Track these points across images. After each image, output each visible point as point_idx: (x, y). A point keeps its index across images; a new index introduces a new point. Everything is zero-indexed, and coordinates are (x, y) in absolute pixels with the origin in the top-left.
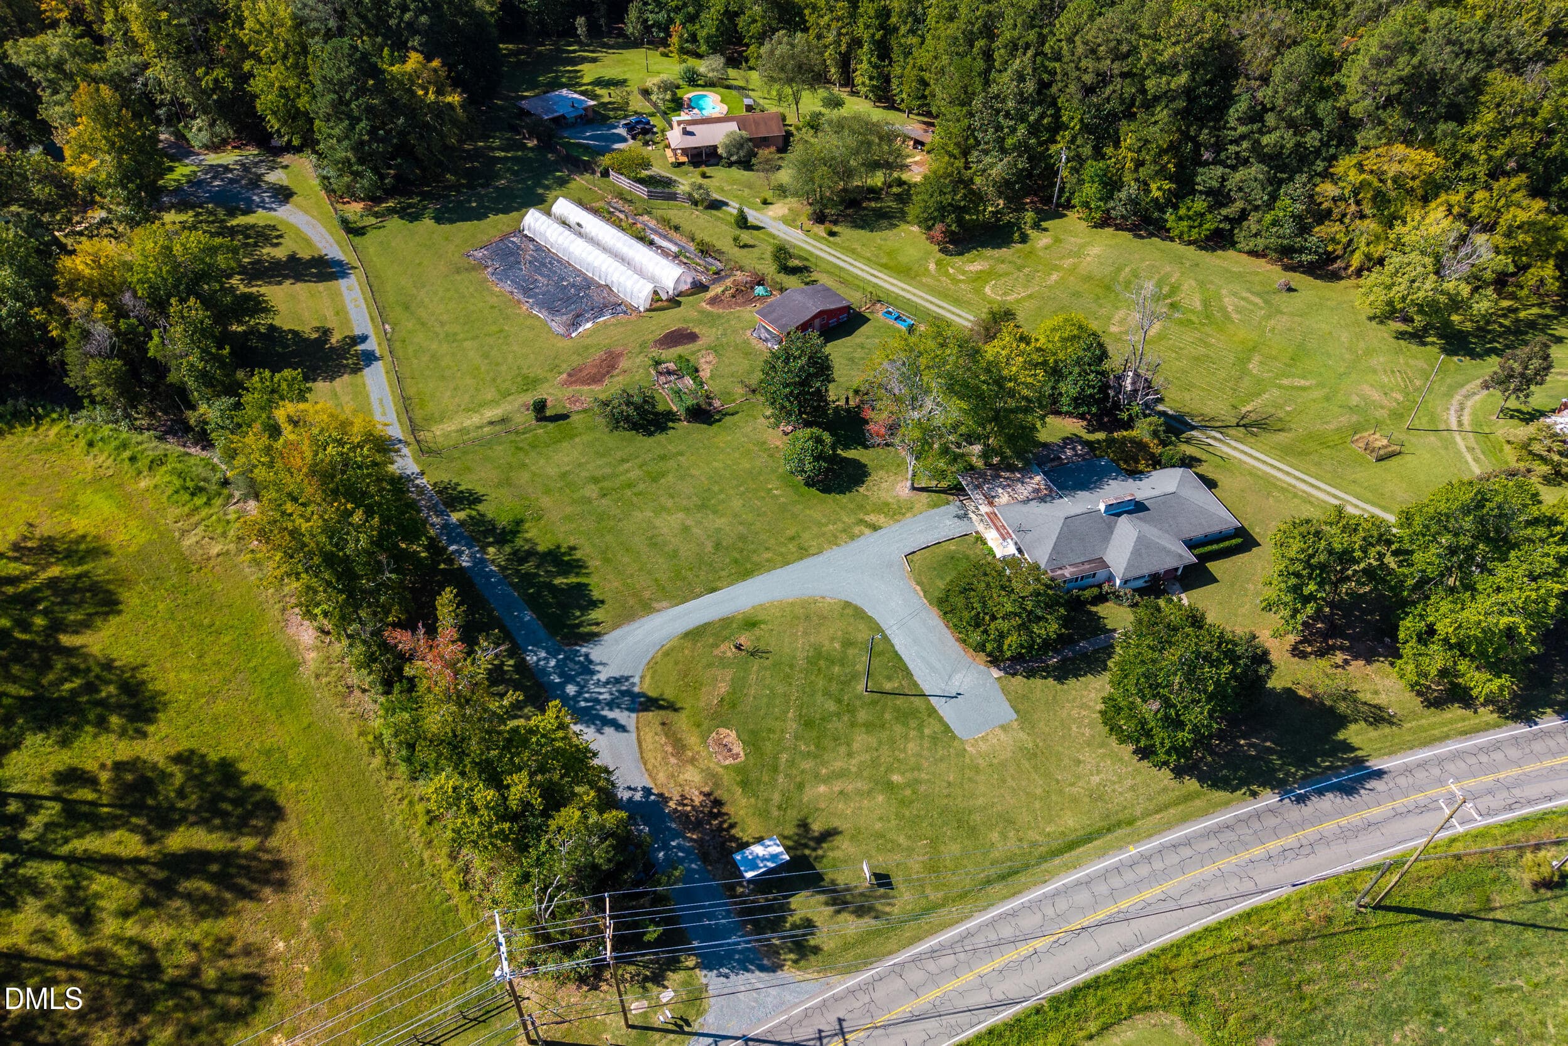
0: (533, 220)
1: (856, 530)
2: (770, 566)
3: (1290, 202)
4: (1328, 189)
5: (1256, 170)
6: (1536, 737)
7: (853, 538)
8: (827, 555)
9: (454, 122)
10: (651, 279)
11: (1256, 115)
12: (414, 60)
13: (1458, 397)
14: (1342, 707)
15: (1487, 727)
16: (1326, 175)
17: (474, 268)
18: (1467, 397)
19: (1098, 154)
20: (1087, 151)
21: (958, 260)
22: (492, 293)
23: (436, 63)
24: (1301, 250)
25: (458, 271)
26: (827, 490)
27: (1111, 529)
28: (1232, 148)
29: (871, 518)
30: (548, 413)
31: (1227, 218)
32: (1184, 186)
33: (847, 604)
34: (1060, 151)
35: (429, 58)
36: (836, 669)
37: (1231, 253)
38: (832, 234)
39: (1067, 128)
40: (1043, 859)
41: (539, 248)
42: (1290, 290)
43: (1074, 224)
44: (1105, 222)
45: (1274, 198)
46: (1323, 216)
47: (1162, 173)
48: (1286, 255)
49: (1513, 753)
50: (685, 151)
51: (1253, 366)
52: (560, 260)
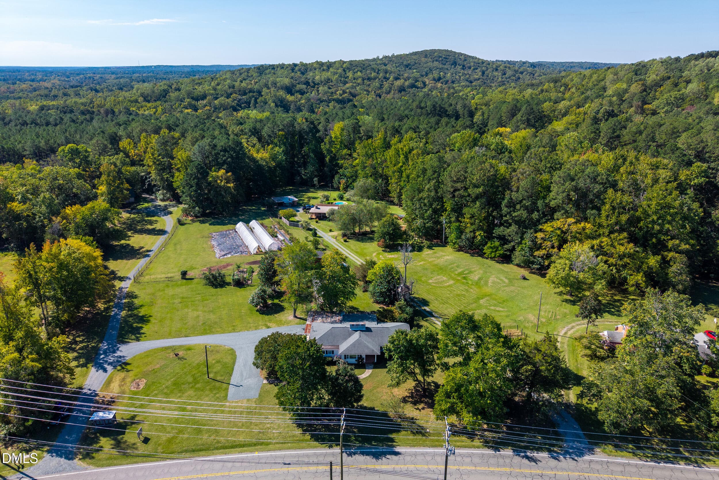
0: (240, 226)
2: (217, 332)
3: (527, 241)
4: (540, 235)
5: (514, 228)
6: (494, 456)
7: (256, 329)
8: (241, 333)
11: (512, 205)
12: (222, 172)
13: (573, 324)
14: (405, 424)
15: (474, 447)
16: (541, 230)
17: (209, 237)
18: (577, 325)
19: (457, 220)
20: (453, 219)
21: (386, 254)
23: (229, 174)
24: (533, 263)
25: (202, 237)
26: (262, 314)
27: (349, 335)
28: (505, 218)
29: (271, 325)
30: (187, 277)
31: (508, 250)
32: (489, 236)
33: (231, 349)
34: (443, 219)
35: (227, 172)
37: (511, 266)
38: (345, 241)
39: (446, 210)
40: (217, 448)
42: (524, 278)
43: (449, 249)
44: (460, 249)
45: (522, 238)
46: (539, 247)
47: (480, 228)
48: (527, 264)
49: (476, 460)
50: (316, 214)
52: (239, 238)
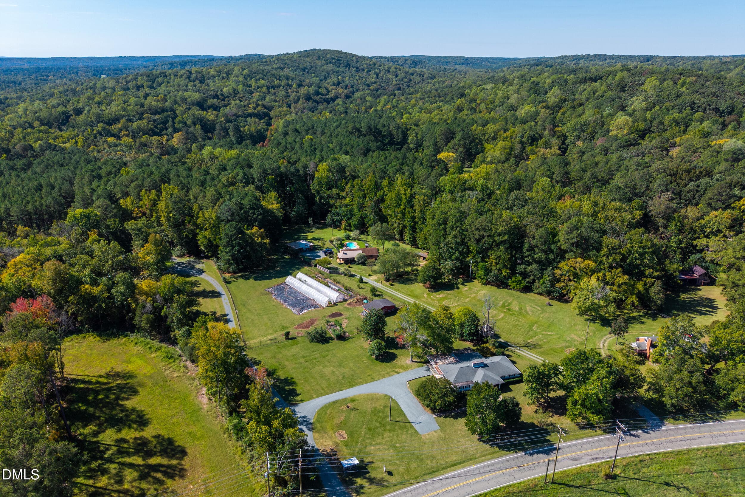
0: (290, 280)
1: (392, 373)
2: (361, 383)
3: (547, 276)
4: (558, 272)
5: (534, 266)
6: (614, 438)
7: (390, 376)
8: (381, 381)
9: (266, 248)
10: (328, 297)
11: (532, 249)
12: (255, 229)
13: (604, 338)
14: (549, 428)
15: (599, 435)
16: (557, 268)
17: (268, 294)
18: (608, 338)
19: (483, 260)
20: (479, 260)
21: (434, 294)
22: (274, 301)
23: (262, 230)
24: (553, 292)
25: (262, 295)
26: (382, 361)
27: (476, 372)
28: (526, 259)
29: (397, 370)
30: (290, 337)
31: (528, 282)
32: (513, 272)
33: (386, 395)
34: (470, 259)
35: (260, 229)
36: (381, 414)
37: (532, 294)
38: (392, 285)
39: (471, 252)
41: (291, 288)
42: (550, 305)
43: (477, 285)
44: (487, 283)
45: (542, 275)
46: (558, 281)
47: (505, 267)
48: (549, 293)
49: (607, 442)
50: (343, 259)
51: (534, 328)
52: (298, 292)
